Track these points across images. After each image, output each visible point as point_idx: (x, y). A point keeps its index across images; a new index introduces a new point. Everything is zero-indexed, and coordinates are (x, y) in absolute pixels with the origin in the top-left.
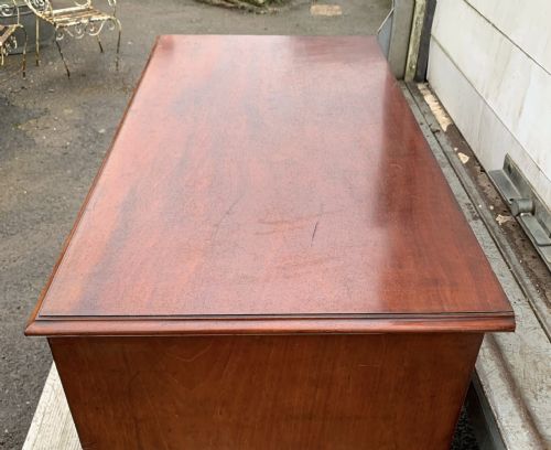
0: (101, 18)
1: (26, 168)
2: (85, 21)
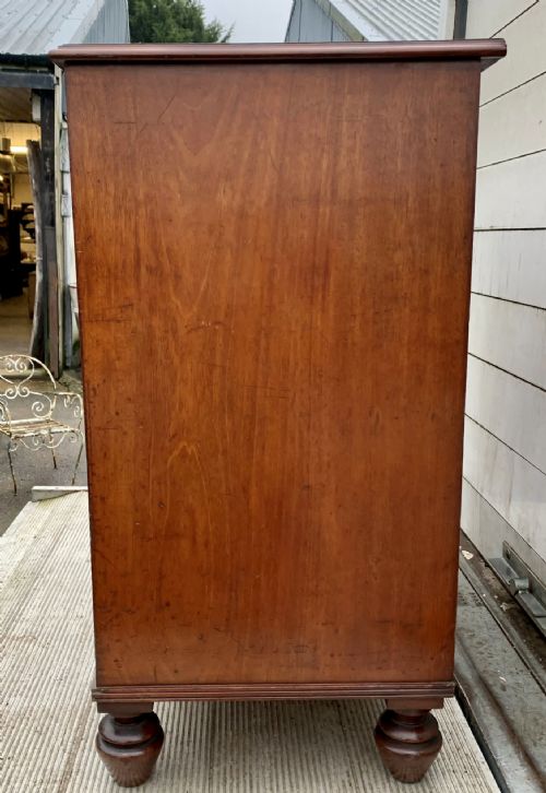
0: (63, 429)
2: (45, 432)
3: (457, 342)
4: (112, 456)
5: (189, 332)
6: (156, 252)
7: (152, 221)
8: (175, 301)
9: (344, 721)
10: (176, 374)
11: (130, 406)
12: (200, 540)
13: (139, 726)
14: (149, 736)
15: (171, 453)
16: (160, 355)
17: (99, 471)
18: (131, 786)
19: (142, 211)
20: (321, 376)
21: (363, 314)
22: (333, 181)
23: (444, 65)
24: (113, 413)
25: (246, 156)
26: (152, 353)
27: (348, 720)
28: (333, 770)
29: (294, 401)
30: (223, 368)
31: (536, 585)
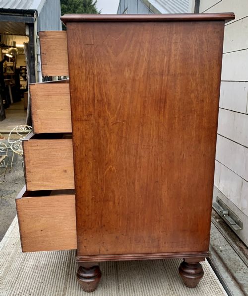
1: (7, 214)
3: (214, 127)
4: (84, 172)
5: (113, 124)
6: (101, 94)
7: (100, 82)
8: (108, 113)
9: (165, 265)
10: (108, 141)
11: (90, 152)
12: (117, 202)
13: (93, 270)
14: (96, 274)
15: (106, 170)
16: (102, 133)
17: (79, 177)
18: (90, 292)
19: (96, 78)
20: (162, 140)
21: (179, 117)
22: (169, 67)
23: (211, 23)
24: (84, 155)
25: (136, 57)
26: (99, 133)
27: (166, 265)
28: (163, 284)
29: (152, 149)
30: (126, 137)
31: (230, 213)
